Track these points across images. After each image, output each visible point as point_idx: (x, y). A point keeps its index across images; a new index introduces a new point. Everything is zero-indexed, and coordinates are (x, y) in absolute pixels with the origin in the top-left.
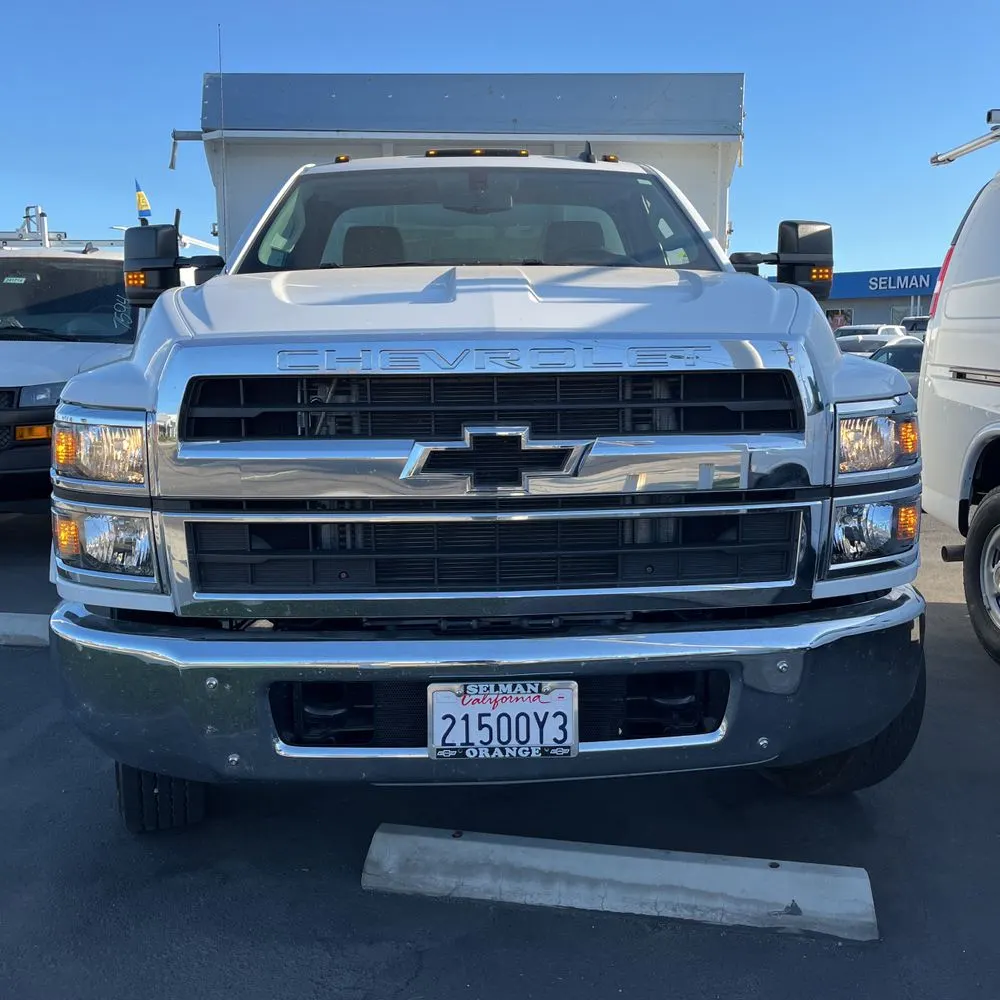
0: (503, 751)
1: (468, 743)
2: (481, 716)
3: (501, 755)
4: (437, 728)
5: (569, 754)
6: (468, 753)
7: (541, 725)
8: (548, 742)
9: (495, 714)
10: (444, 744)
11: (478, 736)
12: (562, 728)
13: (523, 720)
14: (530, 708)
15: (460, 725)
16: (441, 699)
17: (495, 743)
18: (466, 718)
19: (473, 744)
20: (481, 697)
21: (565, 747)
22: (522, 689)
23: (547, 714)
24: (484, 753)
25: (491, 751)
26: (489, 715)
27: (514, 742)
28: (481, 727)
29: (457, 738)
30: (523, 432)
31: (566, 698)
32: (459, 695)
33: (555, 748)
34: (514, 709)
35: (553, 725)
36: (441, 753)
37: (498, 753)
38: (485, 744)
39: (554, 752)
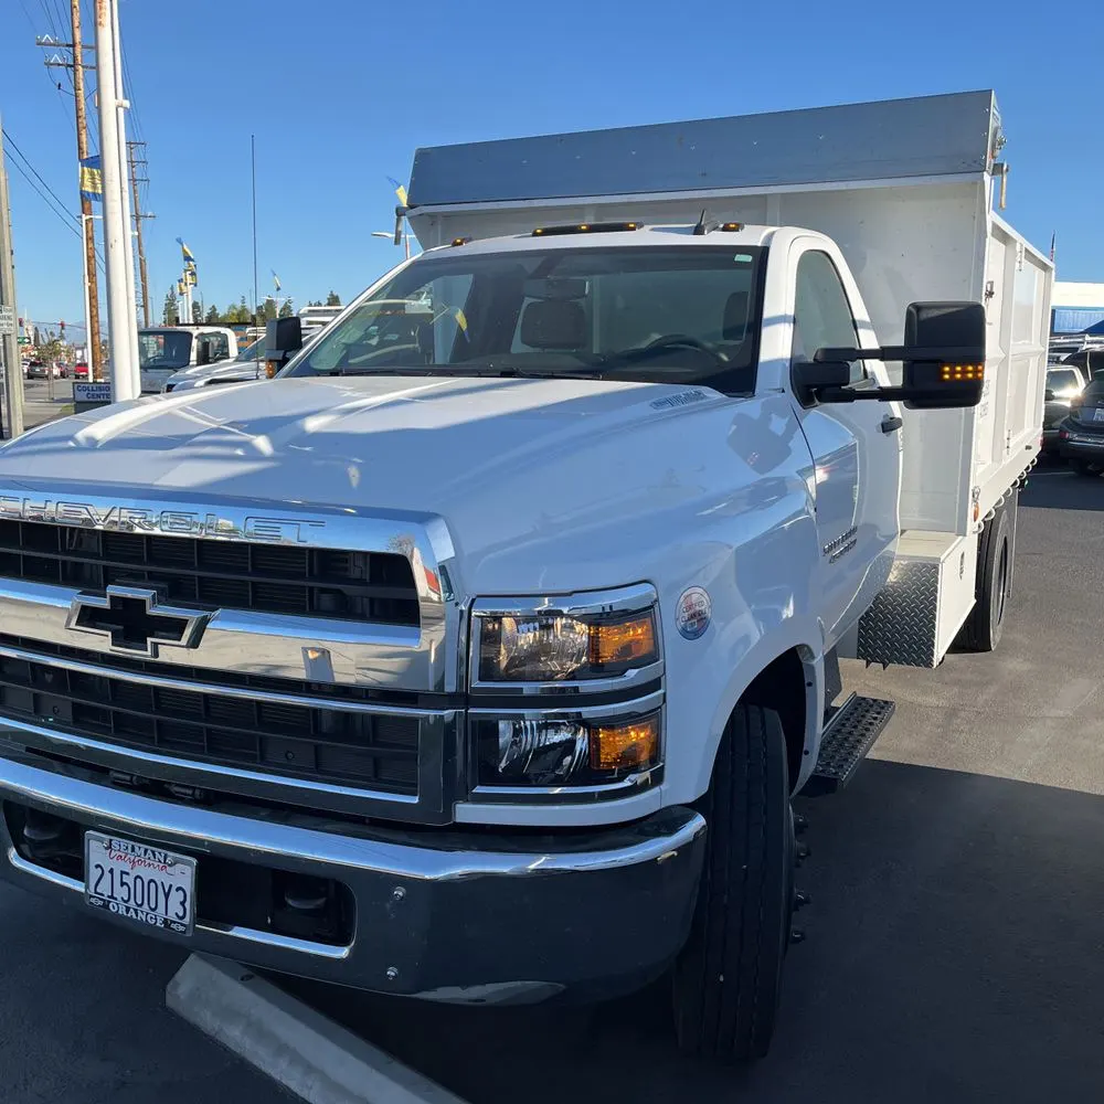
0: (136, 911)
1: (111, 897)
2: (122, 873)
3: (134, 917)
4: (94, 874)
5: (184, 932)
6: (111, 905)
7: (167, 896)
8: (172, 916)
9: (133, 875)
10: (96, 892)
11: (121, 893)
12: (183, 903)
13: (152, 884)
14: (160, 876)
15: (107, 876)
16: (97, 851)
17: (132, 903)
18: (111, 871)
19: (116, 899)
20: (123, 855)
21: (182, 925)
22: (152, 858)
23: (171, 886)
24: (122, 911)
25: (128, 909)
26: (127, 874)
27: (146, 906)
28: (123, 884)
29: (104, 888)
30: (145, 594)
31: (183, 875)
32: (106, 849)
33: (175, 922)
34: (147, 873)
35: (176, 897)
36: (93, 900)
37: (132, 913)
38: (125, 902)
39: (174, 926)
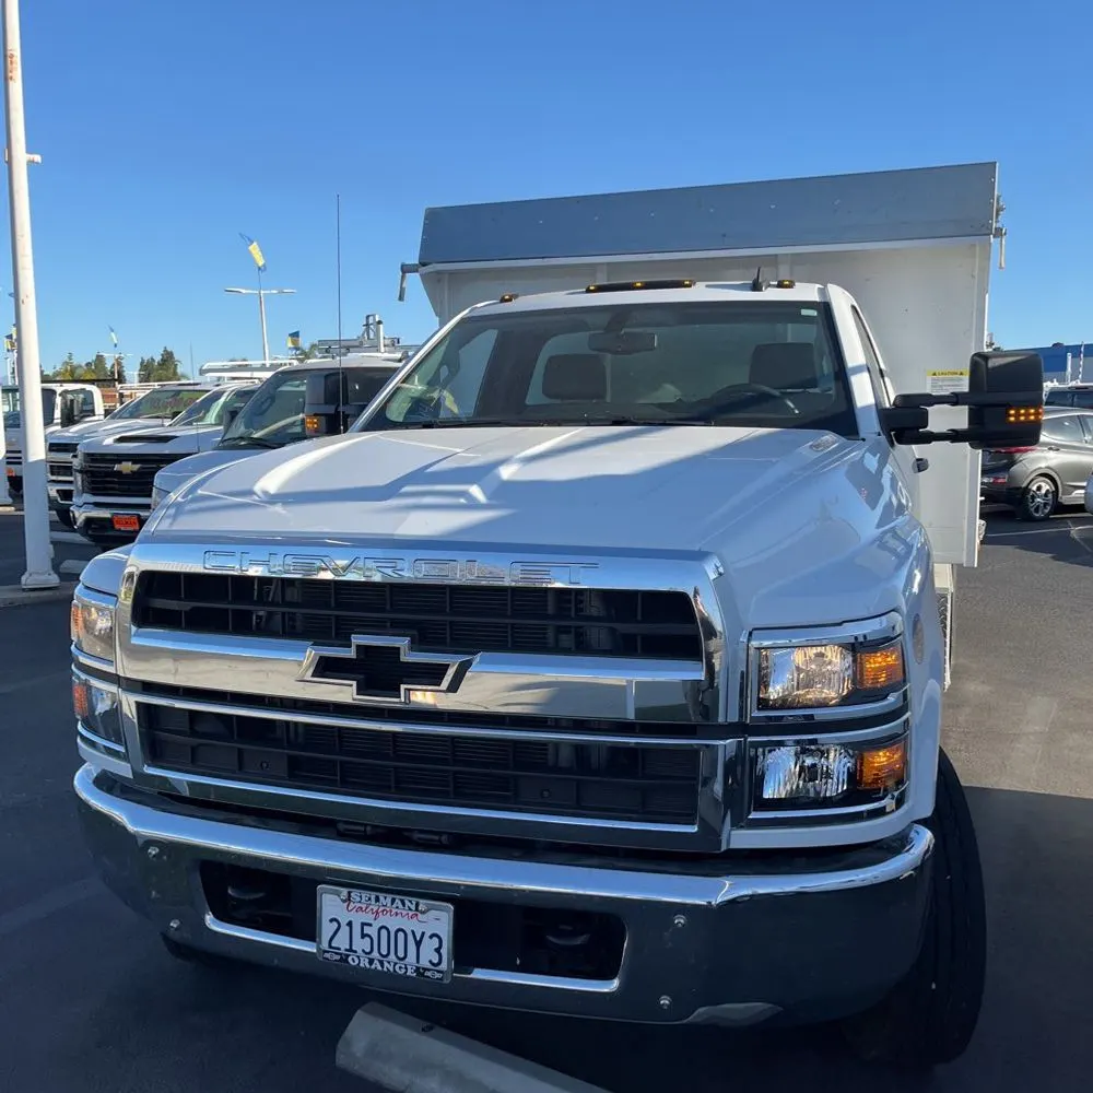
0: (381, 963)
1: (351, 950)
2: (363, 924)
3: (379, 968)
4: (327, 929)
5: (441, 979)
6: (350, 959)
7: (418, 944)
8: (424, 963)
9: (376, 925)
10: (330, 947)
11: (361, 945)
12: (438, 950)
13: (401, 935)
14: (410, 925)
15: (345, 930)
16: (330, 904)
17: (375, 954)
18: (350, 924)
19: (356, 952)
20: (364, 906)
21: (438, 972)
22: (401, 906)
23: (423, 934)
24: (364, 963)
25: (371, 961)
26: (370, 925)
27: (392, 957)
28: (364, 936)
29: (341, 942)
30: (402, 643)
31: (439, 922)
32: (344, 901)
33: (429, 970)
34: (393, 923)
35: (429, 946)
36: (327, 955)
37: (377, 965)
38: (366, 953)
39: (428, 974)
